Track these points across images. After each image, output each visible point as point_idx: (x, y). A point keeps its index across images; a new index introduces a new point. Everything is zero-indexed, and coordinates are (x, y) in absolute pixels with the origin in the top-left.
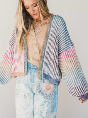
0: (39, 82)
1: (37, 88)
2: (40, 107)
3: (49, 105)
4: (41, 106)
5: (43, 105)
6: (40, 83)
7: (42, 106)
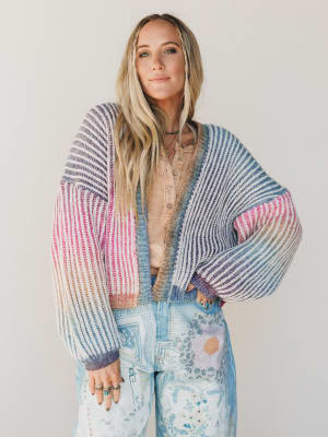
0: (187, 335)
1: (182, 355)
2: (196, 408)
3: (224, 398)
4: (199, 403)
5: (205, 401)
6: (188, 339)
7: (202, 404)
